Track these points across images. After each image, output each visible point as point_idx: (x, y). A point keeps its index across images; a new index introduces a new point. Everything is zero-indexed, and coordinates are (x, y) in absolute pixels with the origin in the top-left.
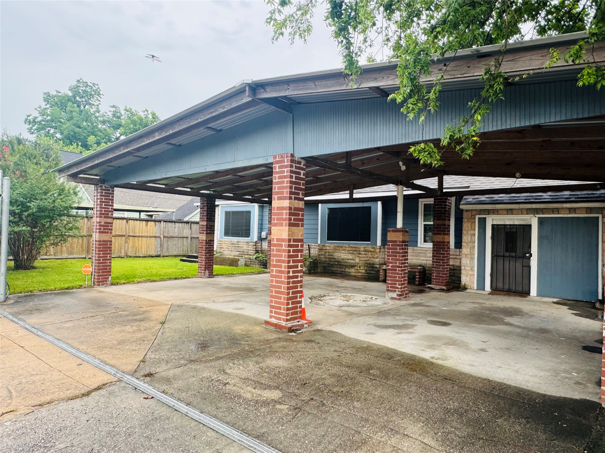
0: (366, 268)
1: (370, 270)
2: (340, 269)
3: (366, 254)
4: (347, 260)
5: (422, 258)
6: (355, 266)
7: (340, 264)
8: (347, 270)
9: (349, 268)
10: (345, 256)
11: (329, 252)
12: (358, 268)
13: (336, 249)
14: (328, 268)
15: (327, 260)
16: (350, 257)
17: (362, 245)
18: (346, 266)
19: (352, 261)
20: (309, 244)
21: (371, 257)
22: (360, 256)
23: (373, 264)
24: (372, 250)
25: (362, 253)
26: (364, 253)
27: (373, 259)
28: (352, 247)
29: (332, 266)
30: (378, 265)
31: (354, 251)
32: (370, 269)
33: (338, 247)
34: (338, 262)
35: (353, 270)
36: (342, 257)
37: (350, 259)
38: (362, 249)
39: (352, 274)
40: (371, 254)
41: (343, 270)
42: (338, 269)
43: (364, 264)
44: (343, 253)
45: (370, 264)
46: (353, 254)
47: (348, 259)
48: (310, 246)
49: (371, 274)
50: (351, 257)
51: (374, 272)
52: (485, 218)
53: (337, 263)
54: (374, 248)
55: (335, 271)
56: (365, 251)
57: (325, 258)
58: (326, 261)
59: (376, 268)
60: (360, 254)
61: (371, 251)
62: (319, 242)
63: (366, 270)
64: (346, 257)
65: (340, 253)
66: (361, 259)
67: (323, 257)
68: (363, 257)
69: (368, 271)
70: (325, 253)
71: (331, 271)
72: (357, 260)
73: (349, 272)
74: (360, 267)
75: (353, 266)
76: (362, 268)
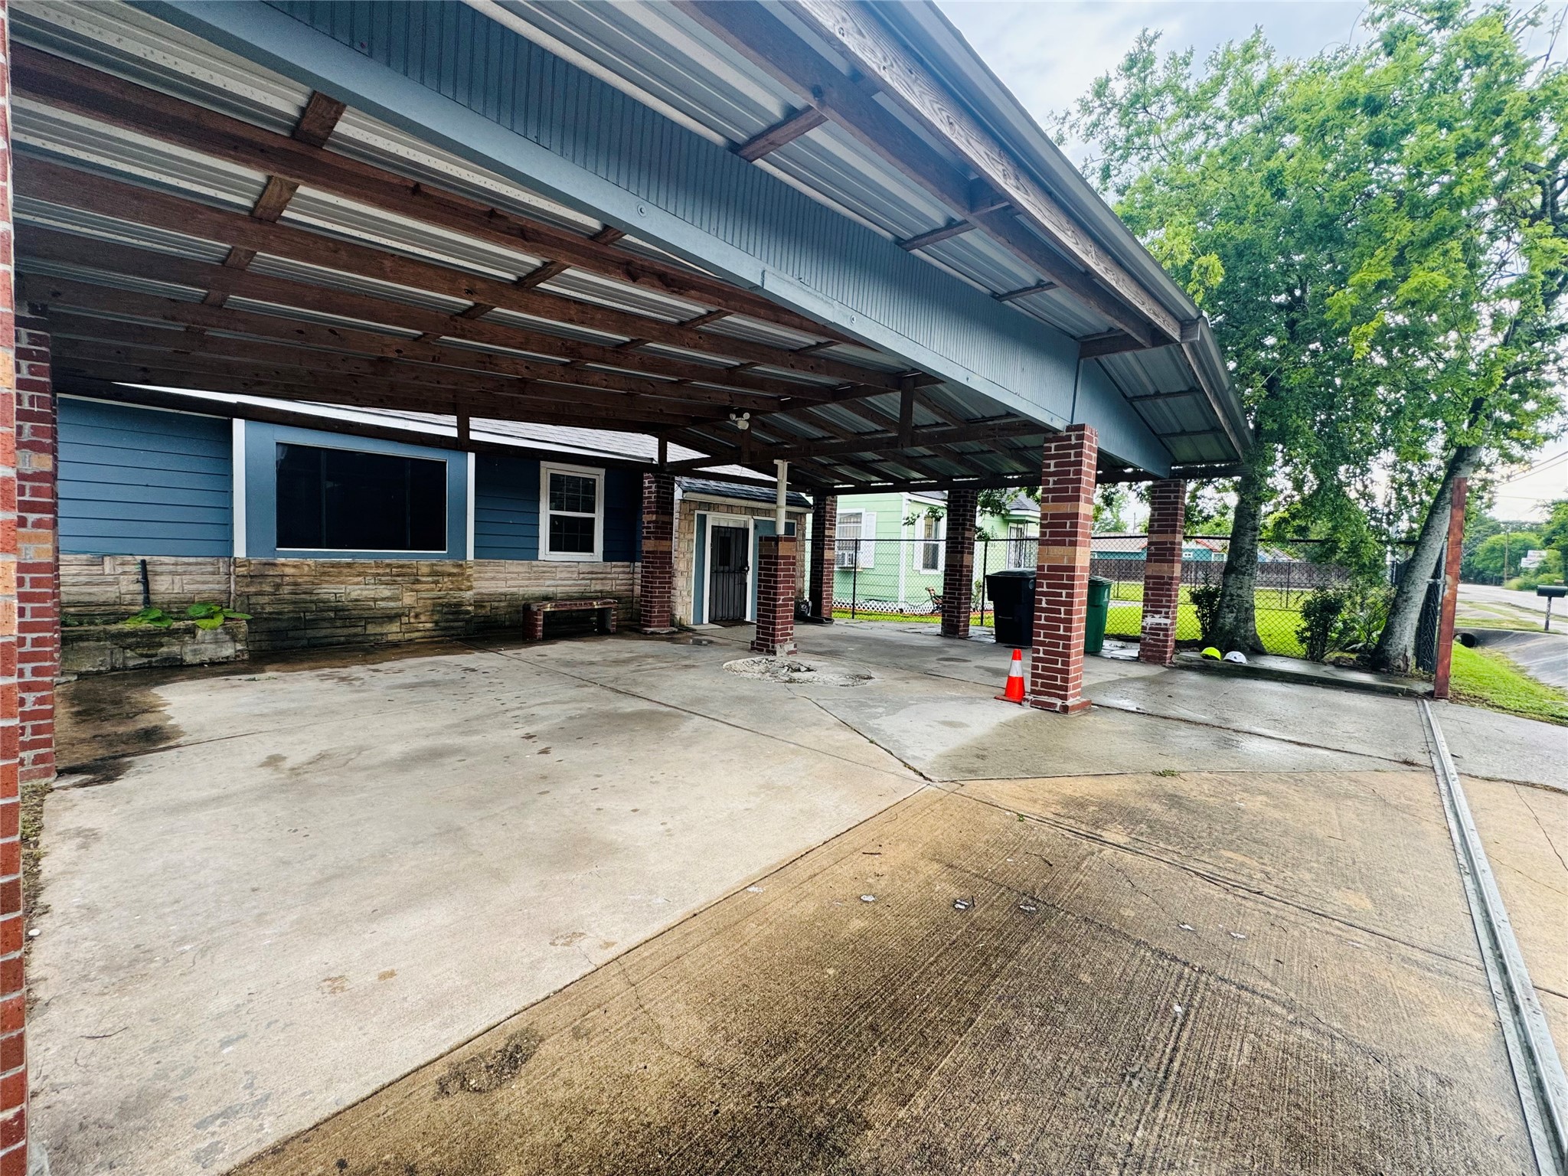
0: (436, 617)
1: (447, 621)
2: (346, 631)
3: (436, 582)
4: (372, 603)
5: (548, 583)
6: (403, 614)
7: (342, 614)
8: (372, 629)
9: (381, 624)
10: (365, 593)
11: (296, 584)
12: (412, 620)
13: (324, 573)
14: (291, 634)
15: (287, 608)
16: (385, 592)
17: (422, 560)
18: (369, 620)
19: (392, 604)
20: (147, 558)
21: (451, 589)
22: (418, 587)
23: (459, 604)
24: (455, 570)
25: (424, 579)
26: (430, 579)
27: (457, 594)
28: (388, 565)
29: (313, 623)
30: (470, 605)
31: (398, 576)
32: (451, 617)
33: (333, 566)
34: (336, 610)
35: (394, 627)
36: (354, 595)
37: (383, 599)
38: (425, 570)
39: (390, 638)
40: (452, 582)
41: (359, 630)
42: (338, 631)
43: (430, 609)
44: (357, 584)
45: (449, 605)
46: (395, 583)
47: (375, 600)
48: (149, 568)
49: (453, 628)
50: (387, 593)
51: (460, 624)
52: (705, 516)
53: (332, 615)
54: (461, 565)
55: (326, 637)
56: (431, 574)
57: (281, 601)
58: (280, 613)
59: (468, 612)
60: (418, 582)
61: (450, 575)
62: (240, 551)
63: (436, 623)
64: (371, 594)
65: (342, 583)
66: (421, 595)
67: (266, 599)
68: (428, 590)
69: (442, 624)
70: (278, 586)
71: (305, 642)
72: (408, 599)
73: (382, 634)
74: (417, 616)
75: (391, 617)
76: (423, 618)
